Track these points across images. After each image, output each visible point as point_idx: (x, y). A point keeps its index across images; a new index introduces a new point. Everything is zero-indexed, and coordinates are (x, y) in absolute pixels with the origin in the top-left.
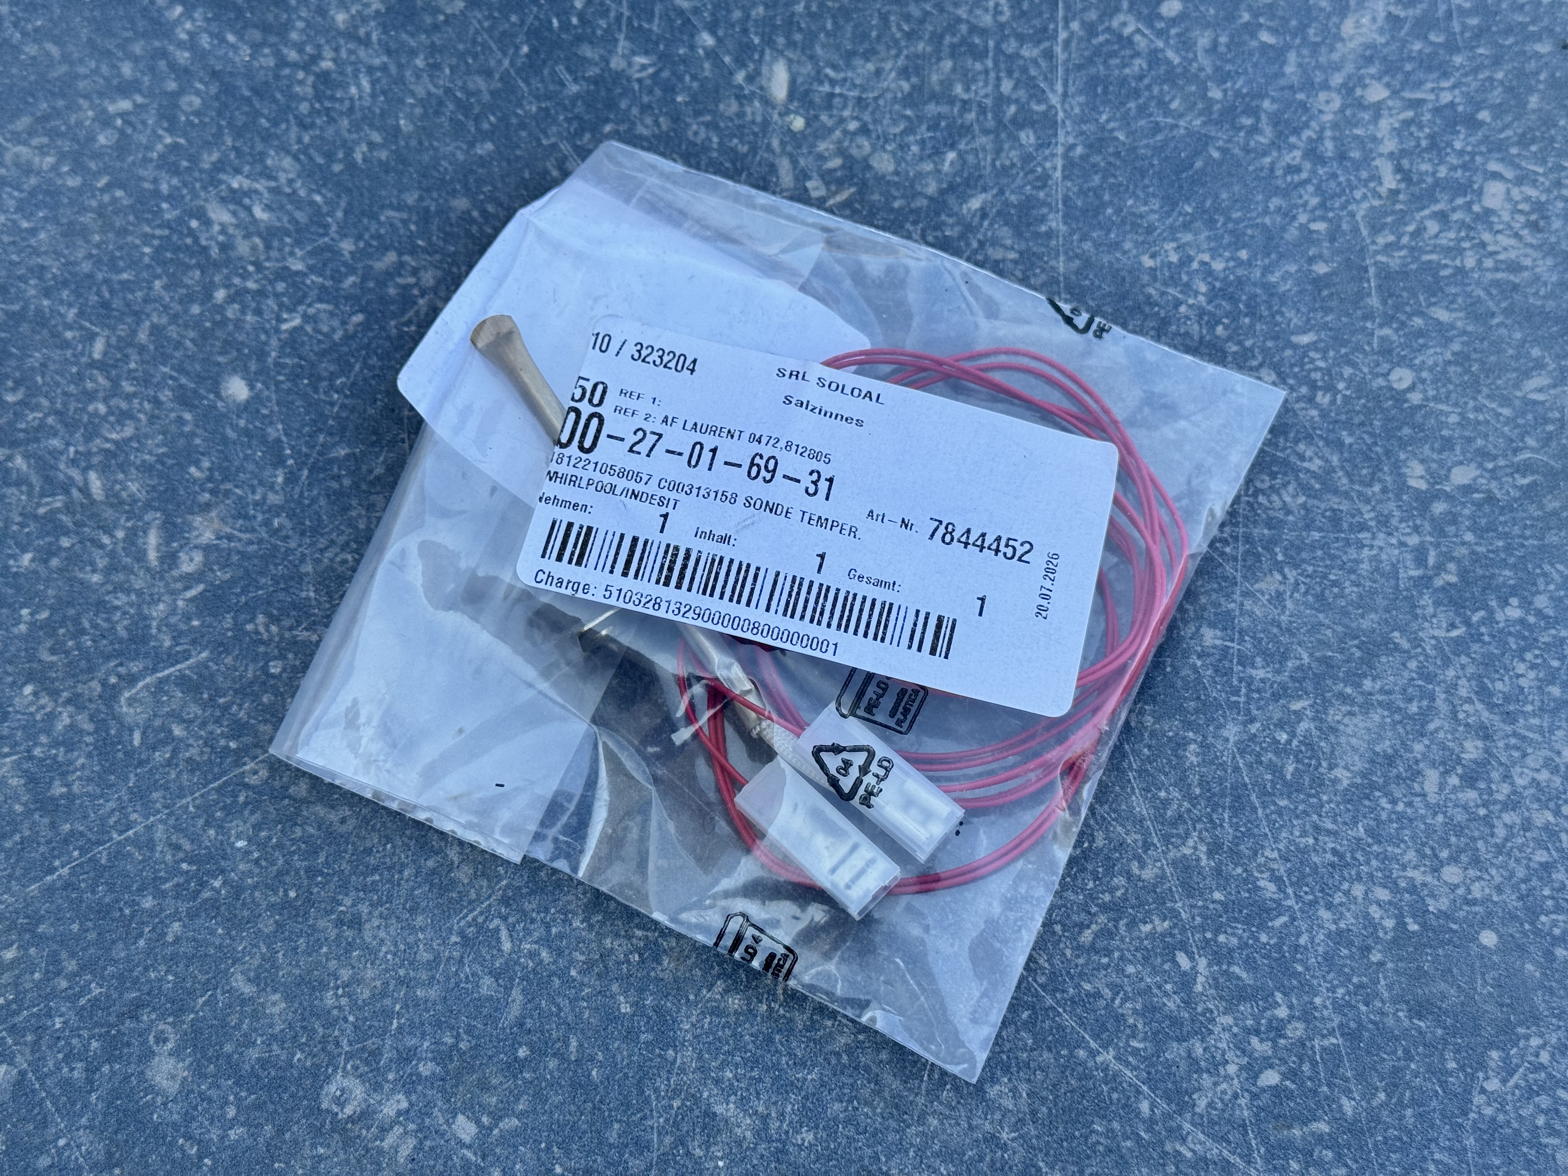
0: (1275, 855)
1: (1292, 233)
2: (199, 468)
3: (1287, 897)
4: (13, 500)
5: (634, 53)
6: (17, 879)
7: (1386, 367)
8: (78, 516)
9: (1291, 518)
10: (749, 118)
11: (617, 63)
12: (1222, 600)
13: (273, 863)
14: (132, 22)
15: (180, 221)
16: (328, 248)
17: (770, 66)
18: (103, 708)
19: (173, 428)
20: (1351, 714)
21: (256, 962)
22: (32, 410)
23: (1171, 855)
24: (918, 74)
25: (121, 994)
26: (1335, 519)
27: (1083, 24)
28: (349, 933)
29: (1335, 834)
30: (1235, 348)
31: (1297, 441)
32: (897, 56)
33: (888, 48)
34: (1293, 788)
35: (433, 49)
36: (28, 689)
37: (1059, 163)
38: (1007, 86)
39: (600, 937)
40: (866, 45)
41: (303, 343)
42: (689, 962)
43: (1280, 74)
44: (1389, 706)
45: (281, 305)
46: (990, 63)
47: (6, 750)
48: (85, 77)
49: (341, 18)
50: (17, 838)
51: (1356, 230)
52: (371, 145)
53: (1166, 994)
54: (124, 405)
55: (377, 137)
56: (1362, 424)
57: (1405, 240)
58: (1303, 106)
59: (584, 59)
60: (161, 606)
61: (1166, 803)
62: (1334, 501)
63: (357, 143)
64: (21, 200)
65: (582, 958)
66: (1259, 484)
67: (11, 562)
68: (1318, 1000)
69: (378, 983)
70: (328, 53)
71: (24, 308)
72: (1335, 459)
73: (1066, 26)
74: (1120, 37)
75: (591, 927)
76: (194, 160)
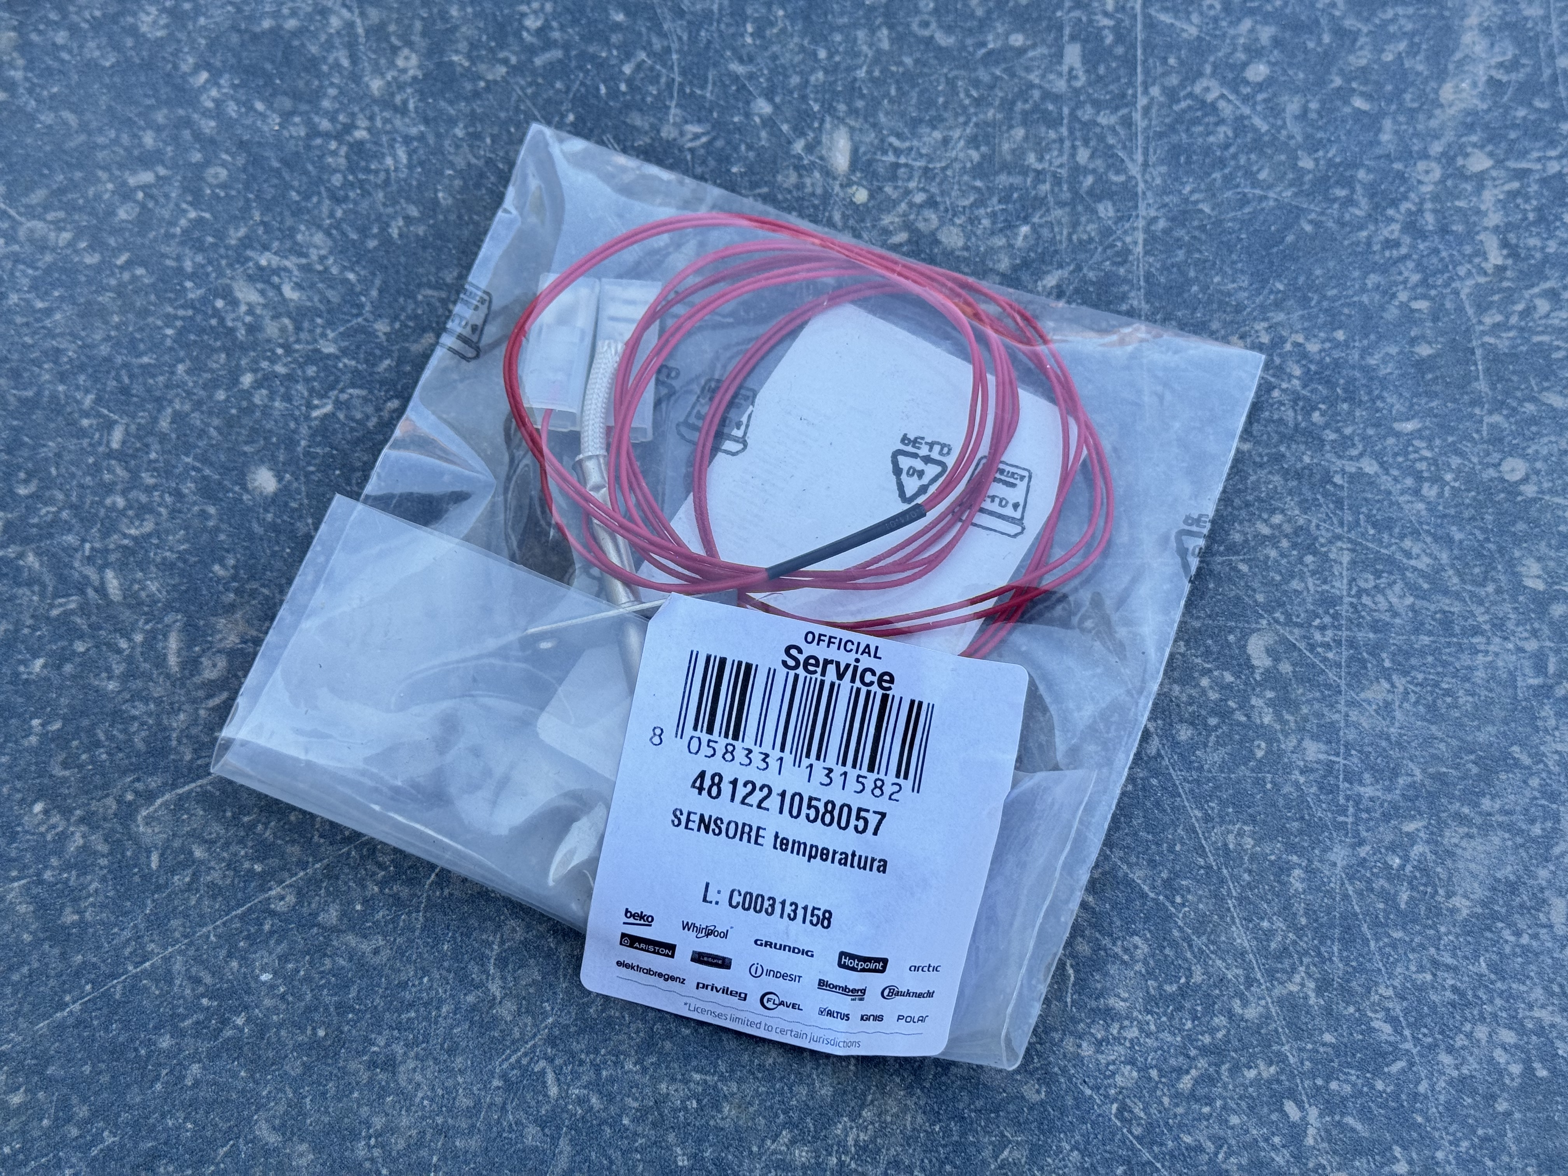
0: (1390, 992)
1: (1392, 313)
2: (224, 566)
3: (1404, 1039)
4: (25, 601)
5: (686, 122)
6: (24, 1016)
7: (1496, 457)
8: (94, 618)
9: (1398, 621)
10: (809, 190)
11: (668, 132)
12: (1326, 711)
13: (300, 998)
14: (156, 90)
15: (204, 300)
16: (362, 330)
17: (831, 134)
18: (119, 828)
19: (196, 522)
20: (1470, 836)
21: (281, 1108)
22: (46, 504)
23: (1276, 992)
24: (988, 144)
25: (136, 1143)
26: (1446, 622)
27: (1164, 89)
28: (382, 1076)
29: (1455, 969)
30: (1333, 436)
31: (1402, 537)
32: (966, 124)
33: (956, 115)
34: (1407, 918)
35: (473, 118)
36: (38, 807)
37: (1140, 237)
38: (1083, 156)
39: (655, 1080)
40: (933, 112)
41: (335, 432)
42: (751, 1110)
43: (1377, 143)
44: (1509, 828)
45: (311, 391)
46: (1064, 131)
47: (14, 873)
48: (104, 147)
49: (376, 85)
50: (25, 970)
51: (1460, 309)
52: (408, 219)
53: (1274, 1148)
54: (144, 498)
55: (414, 211)
56: (1472, 519)
57: (1514, 320)
58: (1401, 177)
59: (634, 128)
60: (182, 716)
61: (1269, 934)
62: (1445, 603)
63: (393, 217)
64: (34, 279)
65: (636, 1105)
66: (1363, 584)
67: (22, 669)
68: (1440, 1155)
69: (414, 1132)
70: (362, 122)
71: (38, 394)
72: (1444, 557)
73: (1146, 92)
74: (1203, 102)
75: (645, 1070)
76: (221, 236)
